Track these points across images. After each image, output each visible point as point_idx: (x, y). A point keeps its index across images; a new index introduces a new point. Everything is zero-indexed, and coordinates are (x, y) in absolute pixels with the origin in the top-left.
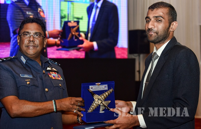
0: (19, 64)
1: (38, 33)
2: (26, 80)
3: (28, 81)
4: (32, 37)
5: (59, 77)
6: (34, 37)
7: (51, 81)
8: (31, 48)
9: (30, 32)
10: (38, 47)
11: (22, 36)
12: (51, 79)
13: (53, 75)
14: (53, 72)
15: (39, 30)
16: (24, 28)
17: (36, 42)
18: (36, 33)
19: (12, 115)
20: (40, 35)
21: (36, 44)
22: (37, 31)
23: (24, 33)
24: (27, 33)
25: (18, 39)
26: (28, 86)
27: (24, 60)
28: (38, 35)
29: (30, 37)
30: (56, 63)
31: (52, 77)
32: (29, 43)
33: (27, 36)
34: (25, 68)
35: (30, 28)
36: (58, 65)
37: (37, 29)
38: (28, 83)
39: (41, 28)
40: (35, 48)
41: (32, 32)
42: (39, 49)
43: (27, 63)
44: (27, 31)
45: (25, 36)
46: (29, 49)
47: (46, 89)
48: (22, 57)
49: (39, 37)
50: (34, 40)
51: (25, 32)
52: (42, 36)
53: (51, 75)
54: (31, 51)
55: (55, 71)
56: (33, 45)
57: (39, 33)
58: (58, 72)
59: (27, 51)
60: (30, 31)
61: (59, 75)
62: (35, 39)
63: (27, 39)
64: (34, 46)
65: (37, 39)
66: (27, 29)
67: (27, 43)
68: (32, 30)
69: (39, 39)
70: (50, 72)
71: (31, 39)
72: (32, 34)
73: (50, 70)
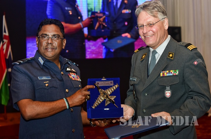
0: (37, 66)
1: (56, 35)
2: (45, 82)
3: (47, 83)
4: (50, 39)
5: (78, 79)
6: (52, 40)
7: (71, 82)
8: (50, 50)
9: (48, 35)
10: (56, 49)
11: (41, 38)
12: (71, 80)
13: (73, 76)
14: (72, 73)
15: (57, 32)
16: (42, 30)
17: (54, 44)
18: (54, 35)
19: (26, 118)
20: (58, 37)
21: (54, 47)
22: (55, 33)
23: (42, 36)
24: (45, 36)
25: (37, 40)
26: (47, 88)
27: (41, 61)
28: (56, 37)
29: (48, 39)
30: (75, 63)
31: (72, 77)
32: (47, 46)
33: (45, 38)
34: (42, 69)
35: (48, 30)
36: (76, 65)
37: (56, 31)
38: (47, 85)
39: (59, 30)
40: (54, 50)
41: (50, 34)
42: (57, 51)
43: (44, 65)
44: (45, 33)
45: (43, 38)
46: (48, 51)
47: (66, 90)
48: (40, 58)
49: (58, 39)
50: (52, 43)
51: (43, 34)
52: (61, 38)
53: (71, 75)
54: (50, 54)
55: (74, 72)
56: (51, 47)
57: (58, 35)
58: (76, 73)
59: (45, 53)
60: (48, 33)
61: (78, 76)
62: (53, 41)
63: (45, 41)
64: (53, 49)
65: (55, 41)
66: (45, 31)
67: (45, 45)
68: (50, 32)
69: (58, 41)
70: (70, 73)
71: (50, 42)
72: (50, 36)
73: (70, 71)
